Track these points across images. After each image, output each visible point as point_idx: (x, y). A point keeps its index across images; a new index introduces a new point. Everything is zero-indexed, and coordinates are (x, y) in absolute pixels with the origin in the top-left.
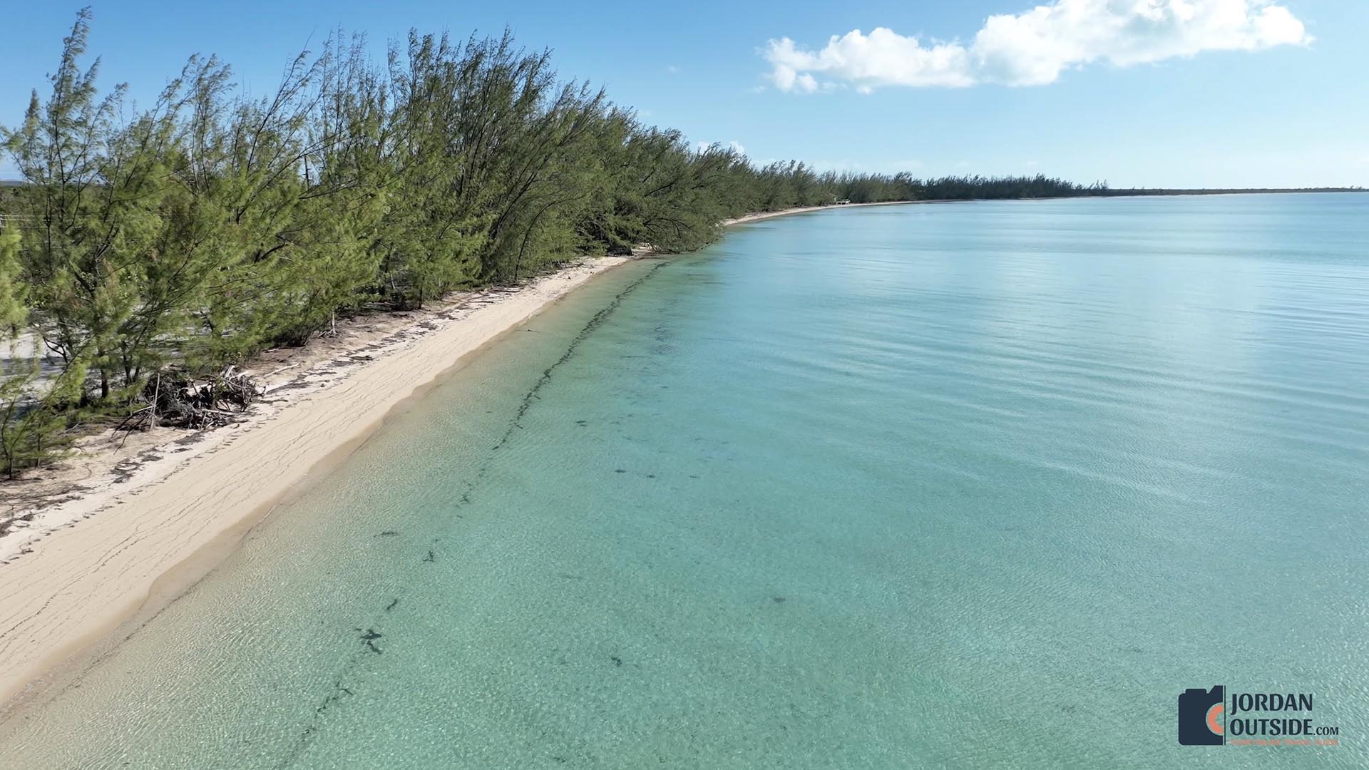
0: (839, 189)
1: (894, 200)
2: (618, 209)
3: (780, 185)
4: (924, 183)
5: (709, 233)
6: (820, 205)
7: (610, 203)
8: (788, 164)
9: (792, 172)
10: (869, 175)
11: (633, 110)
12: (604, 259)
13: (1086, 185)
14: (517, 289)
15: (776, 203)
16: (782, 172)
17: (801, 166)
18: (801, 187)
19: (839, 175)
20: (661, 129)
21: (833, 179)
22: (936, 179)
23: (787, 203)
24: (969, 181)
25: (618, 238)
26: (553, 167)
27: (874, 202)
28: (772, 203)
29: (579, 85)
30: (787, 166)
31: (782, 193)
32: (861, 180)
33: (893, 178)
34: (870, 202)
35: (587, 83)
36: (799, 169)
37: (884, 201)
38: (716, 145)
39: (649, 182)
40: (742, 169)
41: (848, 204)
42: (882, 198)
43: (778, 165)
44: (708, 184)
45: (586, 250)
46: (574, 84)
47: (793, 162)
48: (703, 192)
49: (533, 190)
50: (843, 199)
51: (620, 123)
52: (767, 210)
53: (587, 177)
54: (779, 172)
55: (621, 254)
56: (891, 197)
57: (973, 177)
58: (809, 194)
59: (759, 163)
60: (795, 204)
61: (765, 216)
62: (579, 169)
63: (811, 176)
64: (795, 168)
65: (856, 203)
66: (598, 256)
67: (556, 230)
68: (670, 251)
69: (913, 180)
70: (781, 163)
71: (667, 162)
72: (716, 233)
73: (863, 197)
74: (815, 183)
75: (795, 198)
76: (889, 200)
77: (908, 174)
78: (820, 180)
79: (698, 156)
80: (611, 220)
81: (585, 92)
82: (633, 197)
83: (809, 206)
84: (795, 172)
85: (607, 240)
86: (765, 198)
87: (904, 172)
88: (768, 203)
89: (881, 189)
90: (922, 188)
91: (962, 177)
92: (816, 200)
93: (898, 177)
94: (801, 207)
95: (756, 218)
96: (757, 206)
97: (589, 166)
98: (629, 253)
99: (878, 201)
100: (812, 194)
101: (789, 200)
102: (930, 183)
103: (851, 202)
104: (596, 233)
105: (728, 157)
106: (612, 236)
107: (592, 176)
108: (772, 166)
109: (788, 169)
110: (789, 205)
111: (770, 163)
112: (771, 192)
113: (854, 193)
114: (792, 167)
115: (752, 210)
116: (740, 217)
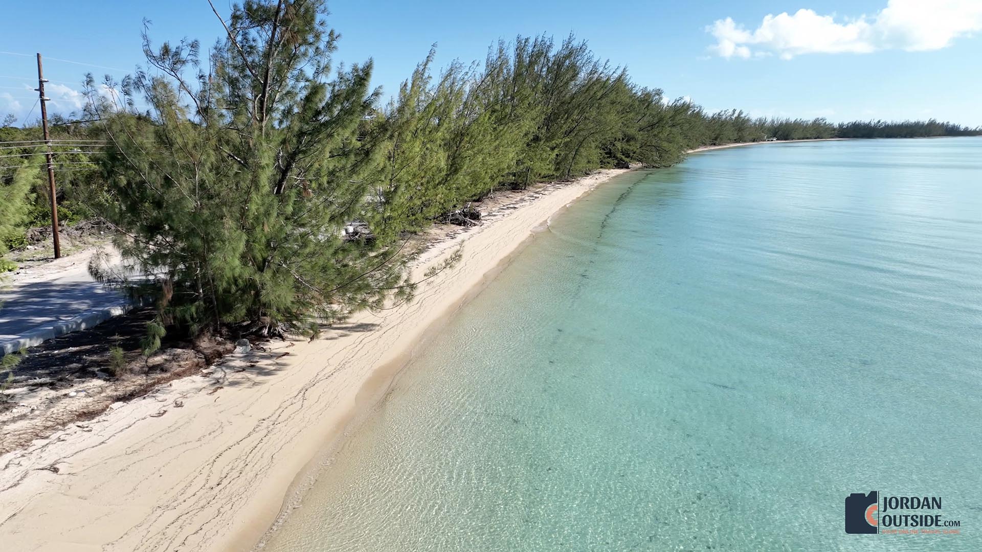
0: (769, 129)
1: (810, 138)
3: (725, 126)
4: (836, 124)
5: (678, 157)
6: (754, 141)
7: (620, 135)
8: (731, 112)
9: (733, 117)
10: (792, 120)
12: (612, 170)
14: (570, 183)
15: (721, 139)
16: (727, 118)
17: (741, 113)
18: (740, 128)
19: (769, 120)
20: (650, 89)
21: (764, 123)
22: (846, 123)
23: (730, 139)
24: (873, 124)
25: (622, 157)
27: (795, 139)
28: (719, 140)
29: (602, 62)
30: (730, 114)
31: (726, 132)
32: (786, 123)
33: (811, 122)
34: (792, 139)
35: (608, 61)
36: (739, 115)
37: (803, 139)
38: (681, 98)
39: (641, 123)
40: (698, 115)
41: (775, 141)
42: (802, 136)
43: (723, 113)
44: (678, 124)
45: (603, 164)
46: (599, 62)
47: (734, 111)
48: (674, 130)
50: (771, 137)
52: (715, 144)
54: (724, 117)
55: (622, 168)
56: (809, 136)
57: (876, 121)
58: (746, 134)
59: (709, 111)
60: (735, 140)
61: (713, 148)
63: (748, 120)
64: (736, 115)
65: (782, 140)
66: (610, 168)
68: (653, 167)
69: (827, 123)
70: (725, 111)
71: (653, 109)
72: (682, 157)
73: (787, 135)
74: (751, 125)
75: (736, 136)
76: (807, 138)
77: (823, 119)
78: (755, 124)
80: (619, 145)
81: (606, 67)
82: (632, 131)
83: (745, 142)
84: (736, 118)
85: (615, 157)
86: (713, 136)
87: (820, 118)
88: (716, 139)
89: (801, 130)
90: (834, 129)
91: (867, 121)
92: (751, 137)
93: (815, 121)
94: (739, 142)
95: (706, 149)
96: (708, 141)
98: (627, 167)
99: (799, 139)
100: (748, 133)
101: (731, 137)
102: (841, 126)
103: (778, 140)
104: (610, 154)
105: (686, 107)
106: (619, 155)
108: (719, 114)
109: (731, 115)
110: (730, 141)
111: (717, 111)
112: (717, 132)
113: (780, 133)
114: (733, 114)
115: (704, 144)
116: (696, 148)
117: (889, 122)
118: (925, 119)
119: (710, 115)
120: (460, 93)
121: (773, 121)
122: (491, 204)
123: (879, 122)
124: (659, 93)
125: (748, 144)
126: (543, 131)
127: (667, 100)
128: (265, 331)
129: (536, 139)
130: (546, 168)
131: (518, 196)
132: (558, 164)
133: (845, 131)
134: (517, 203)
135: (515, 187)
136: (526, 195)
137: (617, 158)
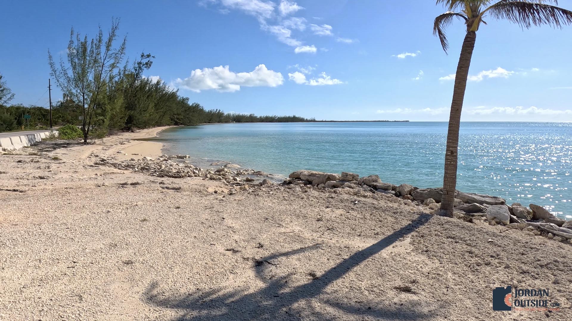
3: (213, 115)
4: (258, 117)
8: (215, 110)
9: (217, 112)
10: (241, 114)
13: (309, 119)
15: (212, 121)
17: (219, 111)
18: (220, 117)
19: (232, 114)
20: (184, 97)
21: (230, 115)
23: (216, 121)
32: (239, 116)
34: (242, 122)
37: (246, 122)
40: (202, 110)
43: (212, 110)
47: (217, 110)
50: (233, 121)
54: (213, 112)
56: (248, 121)
57: (274, 116)
58: (222, 119)
59: (207, 109)
60: (218, 122)
63: (223, 114)
64: (218, 111)
69: (255, 116)
73: (239, 120)
74: (224, 116)
75: (218, 120)
77: (253, 115)
83: (223, 122)
89: (245, 119)
91: (271, 116)
92: (225, 121)
93: (250, 115)
94: (220, 123)
99: (244, 122)
102: (261, 117)
103: (236, 122)
105: (197, 106)
111: (210, 110)
112: (211, 118)
113: (236, 119)
117: (279, 116)
118: (291, 115)
119: (207, 111)
121: (233, 115)
123: (275, 116)
124: (188, 99)
127: (190, 103)
137: (175, 121)
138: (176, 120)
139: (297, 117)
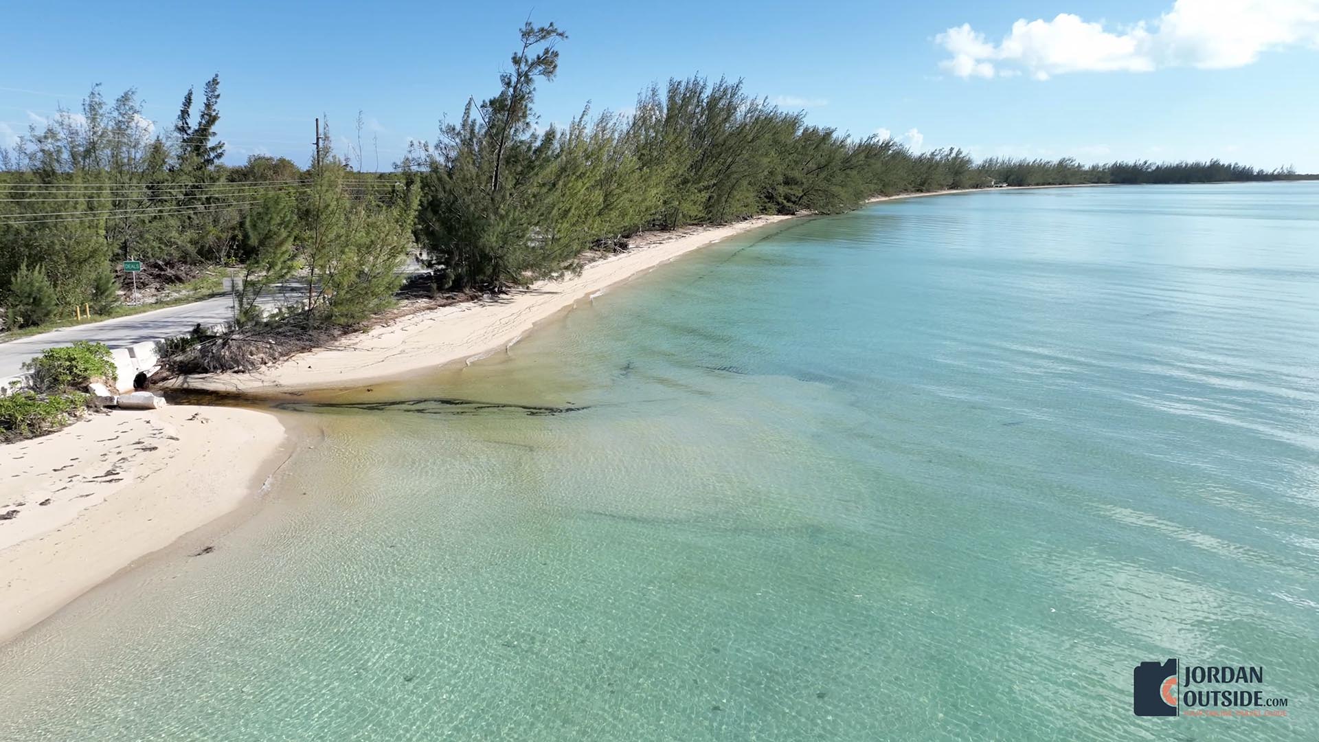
0: (998, 172)
1: (1054, 184)
2: (786, 183)
3: (937, 169)
4: (1087, 166)
6: (977, 188)
7: (780, 178)
8: (947, 151)
9: (950, 158)
10: (1029, 160)
11: (804, 113)
12: (773, 216)
13: (1269, 171)
14: (722, 226)
15: (930, 185)
16: (941, 158)
17: (959, 152)
18: (957, 171)
19: (1000, 160)
21: (992, 165)
22: (1101, 164)
23: (941, 185)
24: (1138, 166)
25: (785, 202)
26: (746, 155)
27: (1033, 185)
28: (926, 185)
29: (762, 100)
30: (946, 153)
31: (938, 177)
32: (1020, 165)
33: (1054, 163)
34: (1029, 186)
36: (957, 155)
37: (1043, 185)
38: (875, 136)
39: (810, 165)
40: (900, 157)
41: (1005, 187)
42: (1042, 181)
43: (937, 152)
45: (764, 210)
46: (758, 99)
47: (952, 149)
49: (733, 168)
50: (1000, 182)
51: (792, 123)
52: (922, 191)
53: (765, 160)
54: (938, 158)
55: (787, 214)
56: (1051, 181)
58: (965, 178)
61: (917, 195)
62: (762, 155)
63: (969, 161)
64: (953, 155)
65: (1014, 186)
66: (771, 214)
67: (746, 194)
68: (823, 213)
70: (940, 150)
71: (823, 150)
73: (1021, 181)
74: (972, 168)
75: (950, 181)
76: (1049, 184)
78: (979, 166)
79: (861, 143)
80: (782, 190)
82: (796, 174)
83: (964, 188)
84: (953, 158)
86: (919, 181)
87: (1067, 158)
88: (923, 184)
89: (1042, 174)
90: (1086, 173)
91: (1131, 163)
92: (972, 183)
93: (1061, 163)
94: (957, 189)
95: (907, 196)
96: (911, 187)
97: (767, 155)
98: (793, 214)
99: (1037, 184)
100: (968, 177)
101: (944, 182)
102: (1094, 168)
103: (1009, 185)
104: (770, 197)
107: (769, 160)
108: (933, 154)
109: (947, 155)
110: (941, 187)
112: (925, 176)
113: (1012, 177)
114: (951, 153)
115: (906, 190)
116: (891, 196)
117: (1159, 163)
118: (1205, 160)
119: (919, 156)
120: (611, 139)
121: (1003, 163)
122: (639, 240)
123: (1146, 163)
125: (967, 190)
126: (692, 174)
128: (496, 289)
129: (685, 182)
130: (695, 211)
131: (666, 235)
132: (708, 206)
133: (1100, 175)
134: (664, 240)
135: (664, 228)
136: (674, 235)
137: (778, 203)
138: (780, 200)
139: (1226, 164)
